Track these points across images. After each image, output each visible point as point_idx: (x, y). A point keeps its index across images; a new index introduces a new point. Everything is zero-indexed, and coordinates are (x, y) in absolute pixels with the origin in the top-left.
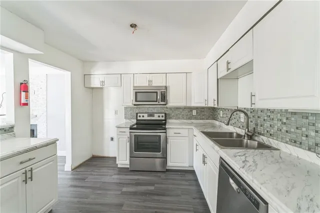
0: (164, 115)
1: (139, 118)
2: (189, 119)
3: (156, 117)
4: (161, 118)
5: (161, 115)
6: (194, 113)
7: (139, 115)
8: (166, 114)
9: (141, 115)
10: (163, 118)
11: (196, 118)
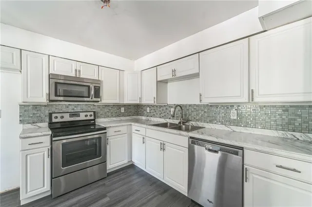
0: (92, 113)
1: (54, 120)
2: (118, 116)
3: (82, 117)
4: (89, 118)
5: (89, 114)
6: (123, 110)
7: (54, 115)
8: (94, 112)
9: (59, 115)
10: (92, 118)
11: (124, 115)
